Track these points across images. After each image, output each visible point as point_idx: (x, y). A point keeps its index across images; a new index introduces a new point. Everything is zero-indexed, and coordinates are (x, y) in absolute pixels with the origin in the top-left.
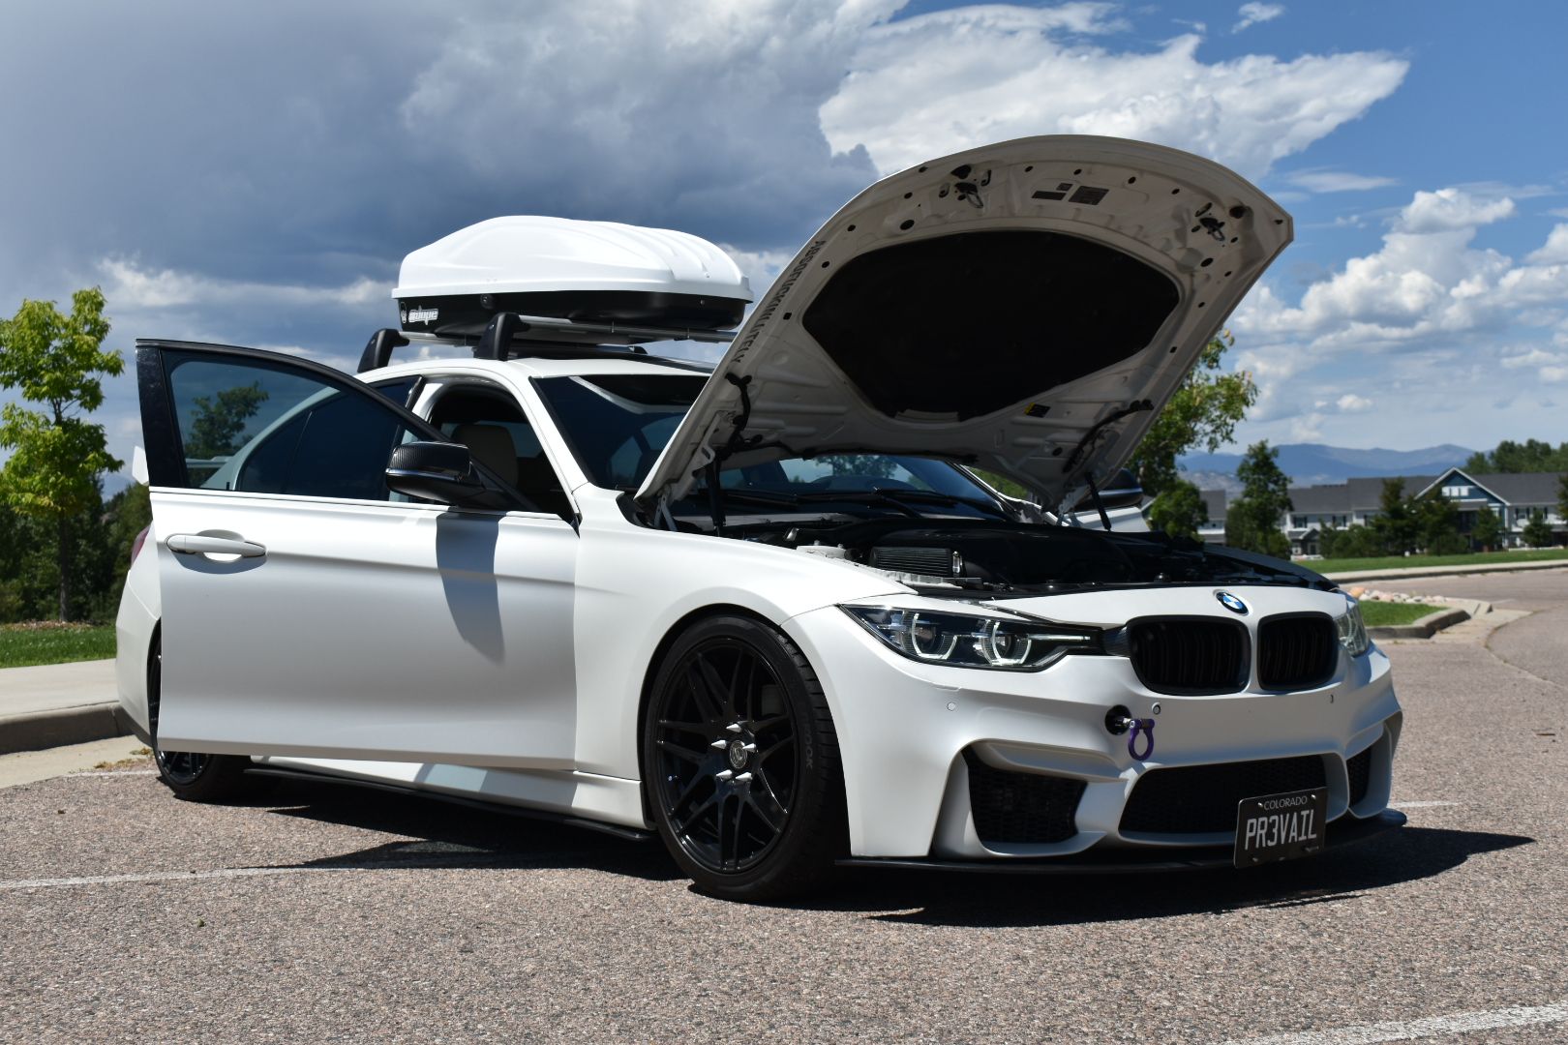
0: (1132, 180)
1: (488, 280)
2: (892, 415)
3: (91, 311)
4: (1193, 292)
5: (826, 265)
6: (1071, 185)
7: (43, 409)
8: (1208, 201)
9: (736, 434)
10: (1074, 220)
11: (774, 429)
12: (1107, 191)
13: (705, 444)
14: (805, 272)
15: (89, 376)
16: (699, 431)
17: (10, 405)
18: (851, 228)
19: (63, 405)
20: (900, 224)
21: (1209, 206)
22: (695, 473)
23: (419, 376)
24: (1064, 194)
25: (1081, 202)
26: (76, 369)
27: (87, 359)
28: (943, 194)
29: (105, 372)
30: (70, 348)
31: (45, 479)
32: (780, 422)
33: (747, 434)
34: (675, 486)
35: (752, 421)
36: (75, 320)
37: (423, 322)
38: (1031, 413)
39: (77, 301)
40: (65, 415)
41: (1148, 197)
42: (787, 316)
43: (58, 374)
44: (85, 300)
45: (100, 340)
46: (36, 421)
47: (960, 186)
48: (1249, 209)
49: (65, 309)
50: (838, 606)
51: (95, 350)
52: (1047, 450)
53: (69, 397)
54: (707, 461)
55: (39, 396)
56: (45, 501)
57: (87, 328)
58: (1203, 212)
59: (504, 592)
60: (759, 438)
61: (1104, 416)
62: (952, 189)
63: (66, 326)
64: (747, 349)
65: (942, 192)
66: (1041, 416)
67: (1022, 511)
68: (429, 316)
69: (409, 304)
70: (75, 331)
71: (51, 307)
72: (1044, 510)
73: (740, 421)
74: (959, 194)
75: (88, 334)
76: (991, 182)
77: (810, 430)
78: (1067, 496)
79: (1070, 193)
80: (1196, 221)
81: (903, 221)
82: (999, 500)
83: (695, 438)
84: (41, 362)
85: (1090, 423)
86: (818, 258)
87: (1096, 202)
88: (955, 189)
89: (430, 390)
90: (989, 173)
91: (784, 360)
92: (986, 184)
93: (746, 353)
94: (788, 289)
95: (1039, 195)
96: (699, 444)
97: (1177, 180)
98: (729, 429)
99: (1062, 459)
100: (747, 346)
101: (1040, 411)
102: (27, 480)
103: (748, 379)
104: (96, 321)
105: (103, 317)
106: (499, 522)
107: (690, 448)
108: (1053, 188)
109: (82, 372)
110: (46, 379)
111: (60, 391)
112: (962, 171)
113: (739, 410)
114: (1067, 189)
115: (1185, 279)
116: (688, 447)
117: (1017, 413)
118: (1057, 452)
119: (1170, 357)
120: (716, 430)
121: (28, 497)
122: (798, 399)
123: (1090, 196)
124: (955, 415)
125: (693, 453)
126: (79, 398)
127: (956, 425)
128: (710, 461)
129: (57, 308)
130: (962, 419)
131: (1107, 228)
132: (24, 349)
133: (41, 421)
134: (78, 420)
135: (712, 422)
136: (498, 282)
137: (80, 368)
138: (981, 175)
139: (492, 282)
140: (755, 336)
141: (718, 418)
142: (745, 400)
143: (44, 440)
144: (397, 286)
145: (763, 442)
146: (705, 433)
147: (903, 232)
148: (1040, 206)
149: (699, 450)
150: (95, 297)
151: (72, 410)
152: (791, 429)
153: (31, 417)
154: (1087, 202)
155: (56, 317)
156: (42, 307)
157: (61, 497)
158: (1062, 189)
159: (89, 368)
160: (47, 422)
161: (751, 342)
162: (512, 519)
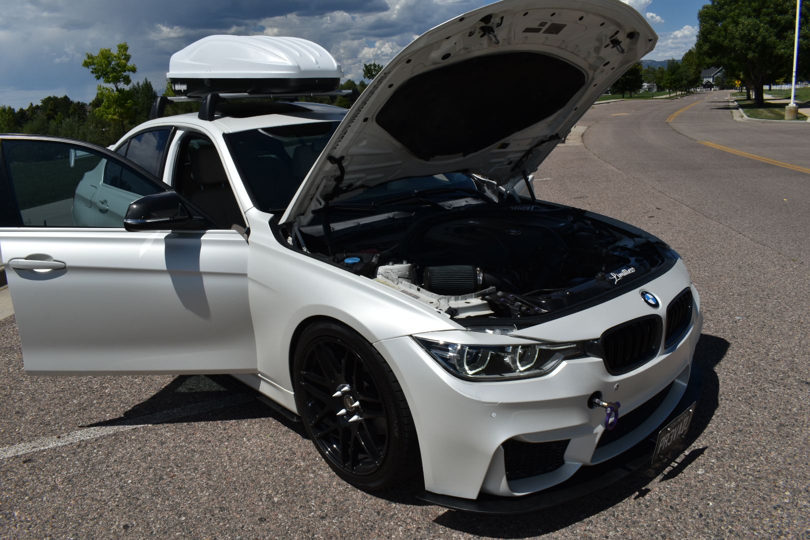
0: (581, 18)
1: (207, 71)
2: (428, 160)
3: (124, 51)
4: (593, 79)
5: (391, 86)
6: (546, 23)
7: (111, 86)
8: (618, 29)
9: (336, 187)
10: (543, 44)
11: (359, 179)
12: (565, 25)
13: (318, 196)
14: (377, 92)
15: (125, 74)
16: (314, 188)
17: (99, 85)
18: (409, 61)
19: (118, 84)
20: (441, 58)
21: (617, 32)
22: (313, 212)
23: (173, 126)
24: (542, 29)
25: (550, 33)
26: (120, 71)
27: (124, 68)
28: (471, 34)
29: (131, 72)
30: (118, 64)
31: (115, 110)
32: (362, 175)
33: (343, 185)
34: (302, 217)
35: (346, 177)
36: (119, 55)
37: (181, 90)
38: (500, 148)
39: (119, 48)
40: (119, 87)
41: (587, 27)
42: (366, 120)
43: (114, 74)
44: (122, 47)
45: (128, 61)
46: (109, 90)
47: (482, 28)
48: (638, 33)
49: (115, 52)
50: (411, 336)
51: (126, 65)
52: (505, 163)
53: (120, 81)
54: (319, 207)
55: (110, 82)
56: (115, 117)
57: (123, 57)
58: (615, 35)
59: (208, 282)
60: (350, 185)
61: (535, 143)
62: (478, 30)
63: (115, 57)
64: (340, 141)
65: (471, 33)
66: (505, 148)
67: (485, 184)
68: (183, 87)
69: (175, 81)
70: (119, 59)
71: (110, 51)
72: (498, 185)
73: (339, 179)
74: (482, 33)
75: (123, 59)
76: (502, 25)
77: (382, 175)
78: (510, 180)
79: (544, 28)
80: (608, 41)
81: (443, 55)
82: (474, 179)
83: (312, 192)
84: (108, 70)
85: (528, 148)
86: (385, 82)
87: (557, 33)
88: (479, 30)
89: (179, 133)
90: (502, 18)
91: (364, 143)
92: (499, 26)
93: (340, 143)
94: (366, 103)
95: (528, 30)
96: (314, 194)
97: (604, 17)
98: (333, 183)
99: (512, 166)
100: (340, 139)
101: (505, 146)
102: (109, 110)
103: (342, 158)
104: (126, 55)
105: (128, 53)
106: (201, 238)
107: (308, 198)
108: (535, 25)
109: (123, 73)
110: (111, 76)
111: (116, 80)
112: (487, 19)
113: (338, 173)
114: (544, 26)
115: (591, 73)
116: (307, 197)
117: (494, 149)
118: (510, 163)
119: (573, 112)
120: (325, 186)
121: (110, 116)
122: (373, 162)
123: (556, 29)
124: (462, 154)
125: (311, 199)
126: (123, 81)
127: (462, 158)
128: (322, 207)
129: (112, 52)
130: (464, 156)
131: (559, 47)
132: (102, 66)
133: (111, 90)
134: (124, 89)
135: (321, 182)
136: (211, 72)
137: (122, 71)
138: (498, 20)
139: (208, 72)
140: (345, 133)
141: (325, 180)
142: (342, 169)
143: (113, 97)
144: (168, 71)
145: (354, 186)
146: (318, 188)
147: (443, 61)
148: (526, 37)
149: (314, 199)
150: (125, 46)
151: (121, 85)
152: (369, 177)
153: (107, 89)
154: (553, 33)
155: (111, 54)
156: (106, 51)
157: (121, 115)
158: (540, 26)
159: (125, 71)
160: (113, 90)
161: (343, 137)
162: (210, 235)
